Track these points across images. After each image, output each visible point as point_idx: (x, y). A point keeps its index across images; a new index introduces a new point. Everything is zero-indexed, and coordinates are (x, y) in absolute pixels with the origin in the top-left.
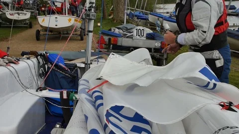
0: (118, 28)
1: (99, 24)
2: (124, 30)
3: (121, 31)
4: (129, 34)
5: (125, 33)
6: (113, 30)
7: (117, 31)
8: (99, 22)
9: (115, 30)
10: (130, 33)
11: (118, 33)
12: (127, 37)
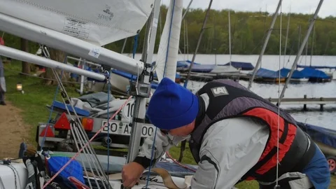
0: (83, 100)
1: (19, 87)
2: (93, 105)
3: (87, 105)
4: (102, 112)
5: (95, 109)
6: (72, 103)
7: (80, 104)
8: (19, 83)
9: (76, 102)
10: (104, 109)
11: (81, 108)
12: (99, 117)
